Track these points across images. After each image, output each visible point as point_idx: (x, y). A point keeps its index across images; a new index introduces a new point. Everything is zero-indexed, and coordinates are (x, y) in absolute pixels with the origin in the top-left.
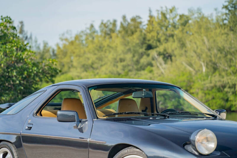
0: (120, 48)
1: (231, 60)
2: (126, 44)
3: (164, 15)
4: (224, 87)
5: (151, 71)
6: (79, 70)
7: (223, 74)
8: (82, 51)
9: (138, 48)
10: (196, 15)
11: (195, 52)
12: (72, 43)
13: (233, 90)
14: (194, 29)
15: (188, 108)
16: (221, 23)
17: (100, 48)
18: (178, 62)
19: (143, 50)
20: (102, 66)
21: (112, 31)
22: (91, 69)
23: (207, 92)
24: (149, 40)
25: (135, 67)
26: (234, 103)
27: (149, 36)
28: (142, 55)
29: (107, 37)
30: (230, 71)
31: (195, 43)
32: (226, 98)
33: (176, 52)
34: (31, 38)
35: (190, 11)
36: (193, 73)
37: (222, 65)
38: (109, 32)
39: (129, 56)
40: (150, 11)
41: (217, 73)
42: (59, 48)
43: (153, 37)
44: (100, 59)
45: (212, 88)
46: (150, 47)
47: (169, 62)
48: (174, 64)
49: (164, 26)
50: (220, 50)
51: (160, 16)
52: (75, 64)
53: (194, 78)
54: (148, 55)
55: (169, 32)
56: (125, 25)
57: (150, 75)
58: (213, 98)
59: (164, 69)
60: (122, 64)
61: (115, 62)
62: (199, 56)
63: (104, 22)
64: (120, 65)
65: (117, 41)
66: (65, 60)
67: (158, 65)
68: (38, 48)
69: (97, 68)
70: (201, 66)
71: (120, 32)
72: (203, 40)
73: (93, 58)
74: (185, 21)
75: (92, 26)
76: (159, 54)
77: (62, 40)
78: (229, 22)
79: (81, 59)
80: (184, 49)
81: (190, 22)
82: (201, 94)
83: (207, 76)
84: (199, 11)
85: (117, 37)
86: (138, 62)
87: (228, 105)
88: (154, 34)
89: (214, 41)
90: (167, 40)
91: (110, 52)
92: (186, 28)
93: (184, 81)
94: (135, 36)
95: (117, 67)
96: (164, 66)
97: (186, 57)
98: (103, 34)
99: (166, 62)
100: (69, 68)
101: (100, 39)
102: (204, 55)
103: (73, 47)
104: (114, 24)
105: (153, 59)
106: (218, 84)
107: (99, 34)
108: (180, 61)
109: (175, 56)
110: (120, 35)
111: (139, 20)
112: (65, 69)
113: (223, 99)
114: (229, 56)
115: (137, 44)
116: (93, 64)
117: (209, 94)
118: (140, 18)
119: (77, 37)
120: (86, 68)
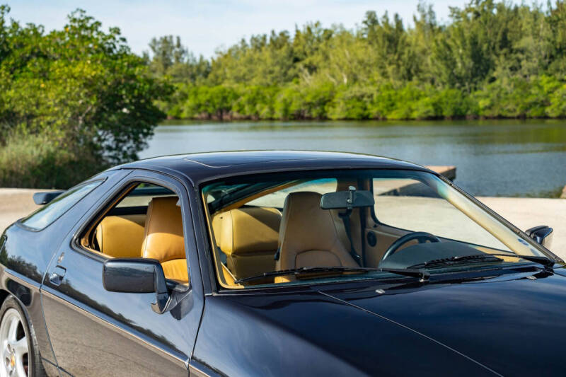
0: (269, 61)
1: (370, 72)
2: (274, 57)
3: (309, 29)
4: (362, 96)
5: (297, 83)
6: (232, 81)
7: (363, 84)
8: (234, 64)
9: (285, 61)
10: (339, 30)
11: (337, 64)
12: (226, 56)
13: (370, 99)
14: (337, 42)
15: (331, 114)
16: (361, 37)
17: (251, 61)
18: (322, 74)
19: (290, 62)
20: (253, 77)
21: (262, 45)
22: (243, 81)
23: (347, 101)
24: (296, 54)
25: (283, 78)
26: (371, 111)
27: (296, 49)
28: (289, 67)
29: (258, 51)
30: (368, 81)
31: (338, 56)
32: (364, 106)
33: (321, 65)
34: (187, 52)
35: (334, 26)
36: (336, 83)
37: (362, 77)
38: (259, 45)
39: (277, 69)
40: (296, 26)
41: (357, 84)
42: (213, 61)
43: (299, 50)
44: (251, 71)
45: (352, 98)
46: (297, 60)
47: (314, 73)
48: (318, 76)
49: (309, 40)
50: (361, 62)
51: (306, 31)
52: (228, 75)
53: (336, 89)
54: (295, 68)
55: (314, 46)
56: (274, 38)
57: (296, 86)
58: (353, 107)
59: (310, 80)
60: (272, 75)
61: (265, 73)
62: (341, 68)
63: (255, 36)
64: (269, 77)
65: (266, 54)
66: (220, 72)
67: (304, 76)
68: (194, 60)
69: (248, 80)
70: (342, 78)
71: (269, 46)
72: (345, 54)
73: (244, 70)
74: (328, 35)
75: (243, 41)
76: (306, 66)
77: (217, 53)
78: (369, 36)
79: (234, 71)
80: (327, 62)
81: (334, 36)
82: (342, 103)
83: (348, 86)
84: (341, 26)
85: (266, 50)
86: (285, 74)
87: (366, 113)
88: (300, 47)
89: (355, 54)
90: (312, 53)
91: (260, 65)
92: (330, 43)
93: (326, 92)
94: (284, 48)
95: (266, 78)
96: (309, 77)
97: (330, 68)
98: (254, 48)
99: (311, 73)
100: (223, 79)
101: (252, 52)
102: (345, 68)
103: (226, 60)
104: (264, 38)
105: (300, 71)
106: (358, 94)
107: (250, 47)
108: (324, 73)
109: (320, 68)
110: (269, 49)
111: (286, 35)
112: (220, 80)
113: (362, 108)
114: (368, 68)
115: (285, 57)
116: (244, 75)
117: (349, 103)
118: (286, 32)
119: (230, 51)
120: (238, 79)
